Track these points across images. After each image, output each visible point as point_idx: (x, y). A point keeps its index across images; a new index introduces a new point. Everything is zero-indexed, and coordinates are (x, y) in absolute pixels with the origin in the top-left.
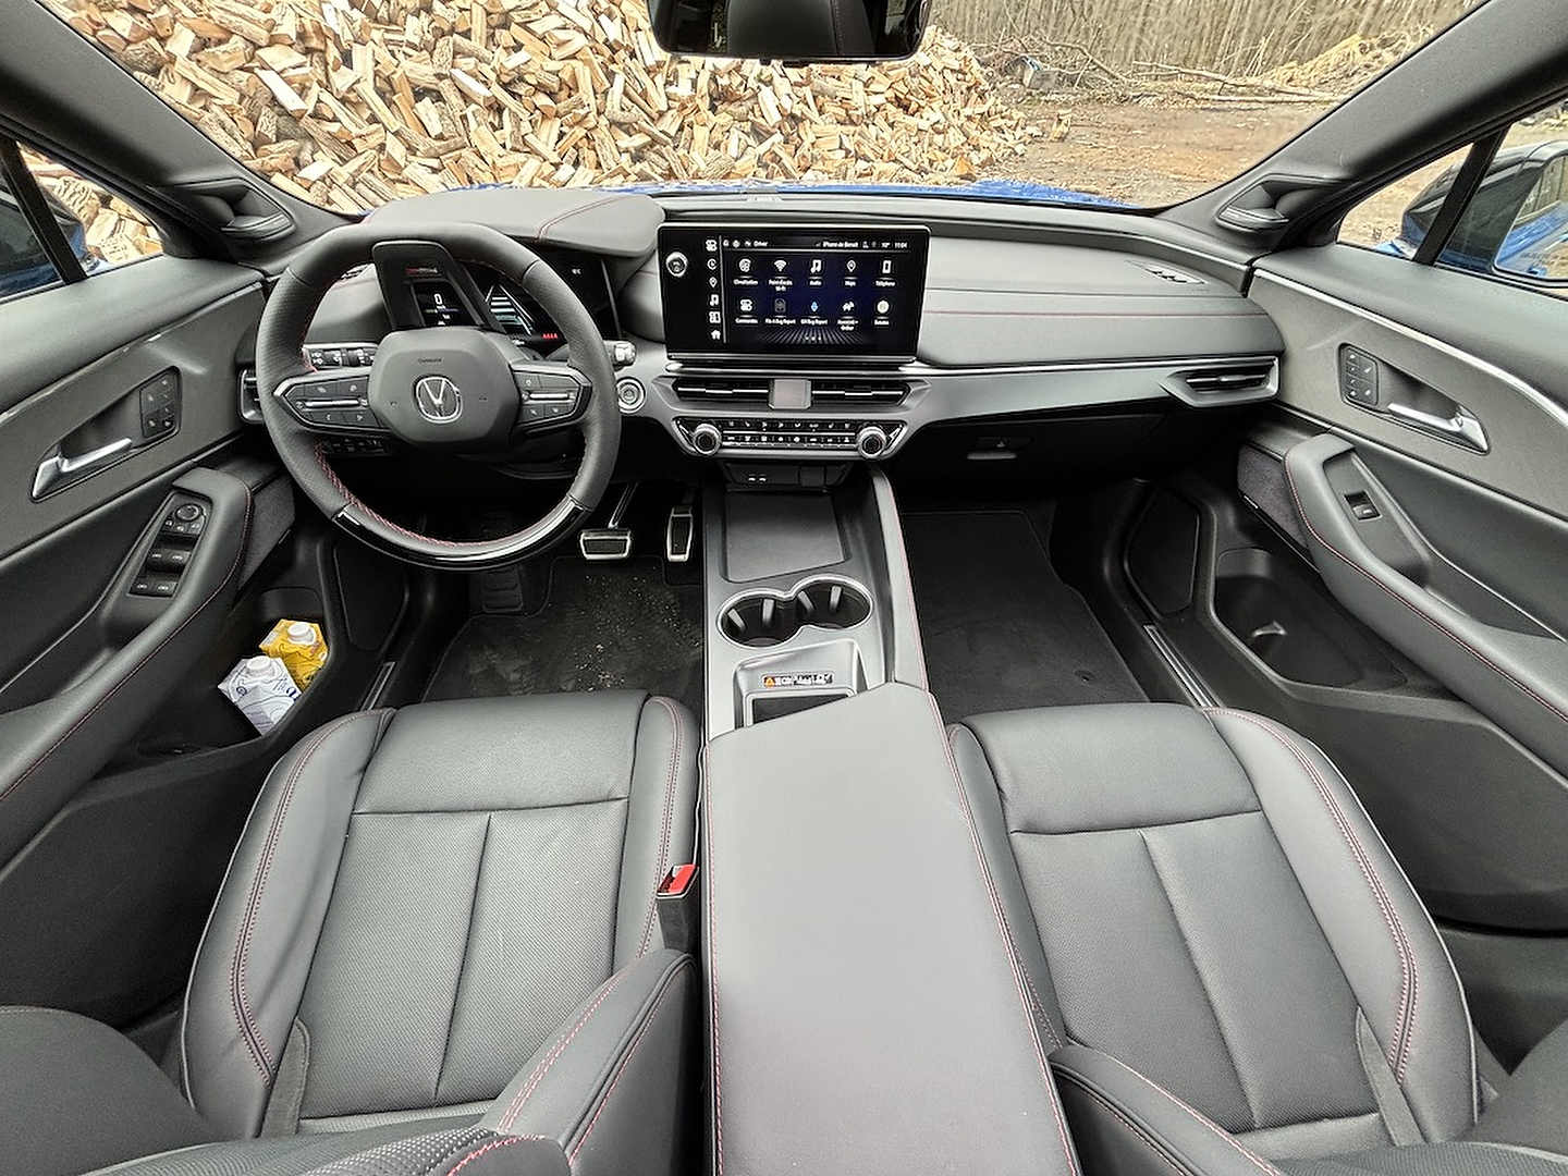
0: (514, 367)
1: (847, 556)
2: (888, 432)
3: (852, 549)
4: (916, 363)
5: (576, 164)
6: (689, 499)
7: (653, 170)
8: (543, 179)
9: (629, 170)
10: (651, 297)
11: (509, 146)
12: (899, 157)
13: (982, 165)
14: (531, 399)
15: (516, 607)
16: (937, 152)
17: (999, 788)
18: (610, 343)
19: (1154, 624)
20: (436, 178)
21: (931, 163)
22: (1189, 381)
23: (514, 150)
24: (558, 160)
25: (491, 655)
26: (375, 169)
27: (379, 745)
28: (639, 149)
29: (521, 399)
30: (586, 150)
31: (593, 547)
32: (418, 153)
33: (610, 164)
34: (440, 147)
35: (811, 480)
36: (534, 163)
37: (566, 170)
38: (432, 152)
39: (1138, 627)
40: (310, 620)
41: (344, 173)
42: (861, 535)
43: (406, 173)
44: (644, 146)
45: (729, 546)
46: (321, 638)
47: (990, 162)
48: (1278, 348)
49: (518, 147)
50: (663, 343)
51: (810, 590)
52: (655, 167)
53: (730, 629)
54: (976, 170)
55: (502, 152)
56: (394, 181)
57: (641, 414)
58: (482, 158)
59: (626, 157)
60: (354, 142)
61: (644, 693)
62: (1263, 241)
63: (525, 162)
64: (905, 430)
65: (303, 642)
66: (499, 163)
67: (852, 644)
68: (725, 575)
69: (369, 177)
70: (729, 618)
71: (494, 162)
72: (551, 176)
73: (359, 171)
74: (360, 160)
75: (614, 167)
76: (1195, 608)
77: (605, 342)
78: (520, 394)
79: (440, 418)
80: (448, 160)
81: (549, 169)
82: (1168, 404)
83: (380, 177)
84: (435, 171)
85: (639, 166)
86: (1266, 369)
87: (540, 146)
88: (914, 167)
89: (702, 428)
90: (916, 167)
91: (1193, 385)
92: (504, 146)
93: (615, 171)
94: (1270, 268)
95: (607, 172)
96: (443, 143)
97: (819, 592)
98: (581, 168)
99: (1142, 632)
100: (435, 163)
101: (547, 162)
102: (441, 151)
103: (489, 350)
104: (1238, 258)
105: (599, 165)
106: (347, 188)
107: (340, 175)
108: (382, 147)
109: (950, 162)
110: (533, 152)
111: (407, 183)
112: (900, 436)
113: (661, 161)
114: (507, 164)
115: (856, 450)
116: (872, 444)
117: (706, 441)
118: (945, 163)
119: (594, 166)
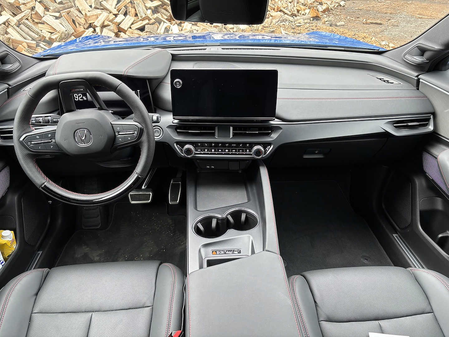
0: (112, 123)
1: (249, 200)
2: (265, 148)
3: (251, 197)
4: (276, 120)
5: (125, 14)
6: (179, 175)
7: (163, 17)
8: (109, 21)
9: (151, 17)
10: (167, 93)
11: (93, 6)
12: (282, 9)
13: (324, 11)
14: (119, 134)
15: (97, 226)
16: (301, 6)
17: (315, 302)
18: (150, 114)
19: (397, 233)
20: (58, 21)
21: (298, 11)
22: (394, 125)
23: (96, 8)
24: (116, 12)
25: (85, 248)
26: (29, 18)
27: (43, 283)
28: (156, 7)
29: (115, 135)
30: (130, 8)
31: (134, 198)
32: (50, 10)
33: (142, 14)
34: (61, 8)
35: (234, 167)
36: (105, 14)
37: (121, 17)
38: (56, 10)
39: (390, 235)
40: (11, 230)
41: (14, 20)
42: (255, 191)
43: (44, 19)
44: (158, 6)
45: (198, 196)
46: (14, 238)
47: (327, 10)
48: (431, 111)
49: (98, 7)
50: (172, 112)
51: (233, 214)
52: (164, 16)
53: (198, 231)
54: (320, 14)
55: (90, 9)
56: (37, 23)
57: (162, 141)
58: (80, 12)
59: (149, 11)
60: (21, 6)
61: (158, 262)
62: (420, 68)
63: (101, 14)
64: (272, 147)
65: (8, 239)
66: (88, 14)
67: (249, 237)
68: (196, 208)
69: (26, 21)
70: (197, 226)
71: (86, 14)
72: (113, 20)
73: (22, 19)
74: (23, 14)
75: (144, 16)
76: (412, 224)
77: (149, 113)
78: (115, 133)
79: (84, 145)
80: (64, 13)
81: (112, 17)
82: (386, 135)
83: (31, 21)
84: (57, 18)
85: (156, 15)
86: (428, 120)
87: (108, 6)
88: (290, 13)
89: (187, 146)
90: (291, 13)
91: (396, 127)
92: (91, 6)
93: (144, 18)
94: (425, 79)
95: (140, 18)
96: (62, 5)
97: (236, 215)
98: (128, 16)
99: (392, 237)
100: (57, 15)
101: (112, 14)
102: (61, 9)
103: (103, 118)
104: (413, 74)
105: (136, 15)
106: (15, 27)
107: (13, 21)
108: (33, 9)
109: (307, 11)
110: (105, 9)
111: (44, 24)
112: (270, 149)
113: (167, 13)
114: (92, 15)
115: (252, 155)
116: (258, 152)
117: (189, 151)
118: (305, 11)
119: (134, 15)
